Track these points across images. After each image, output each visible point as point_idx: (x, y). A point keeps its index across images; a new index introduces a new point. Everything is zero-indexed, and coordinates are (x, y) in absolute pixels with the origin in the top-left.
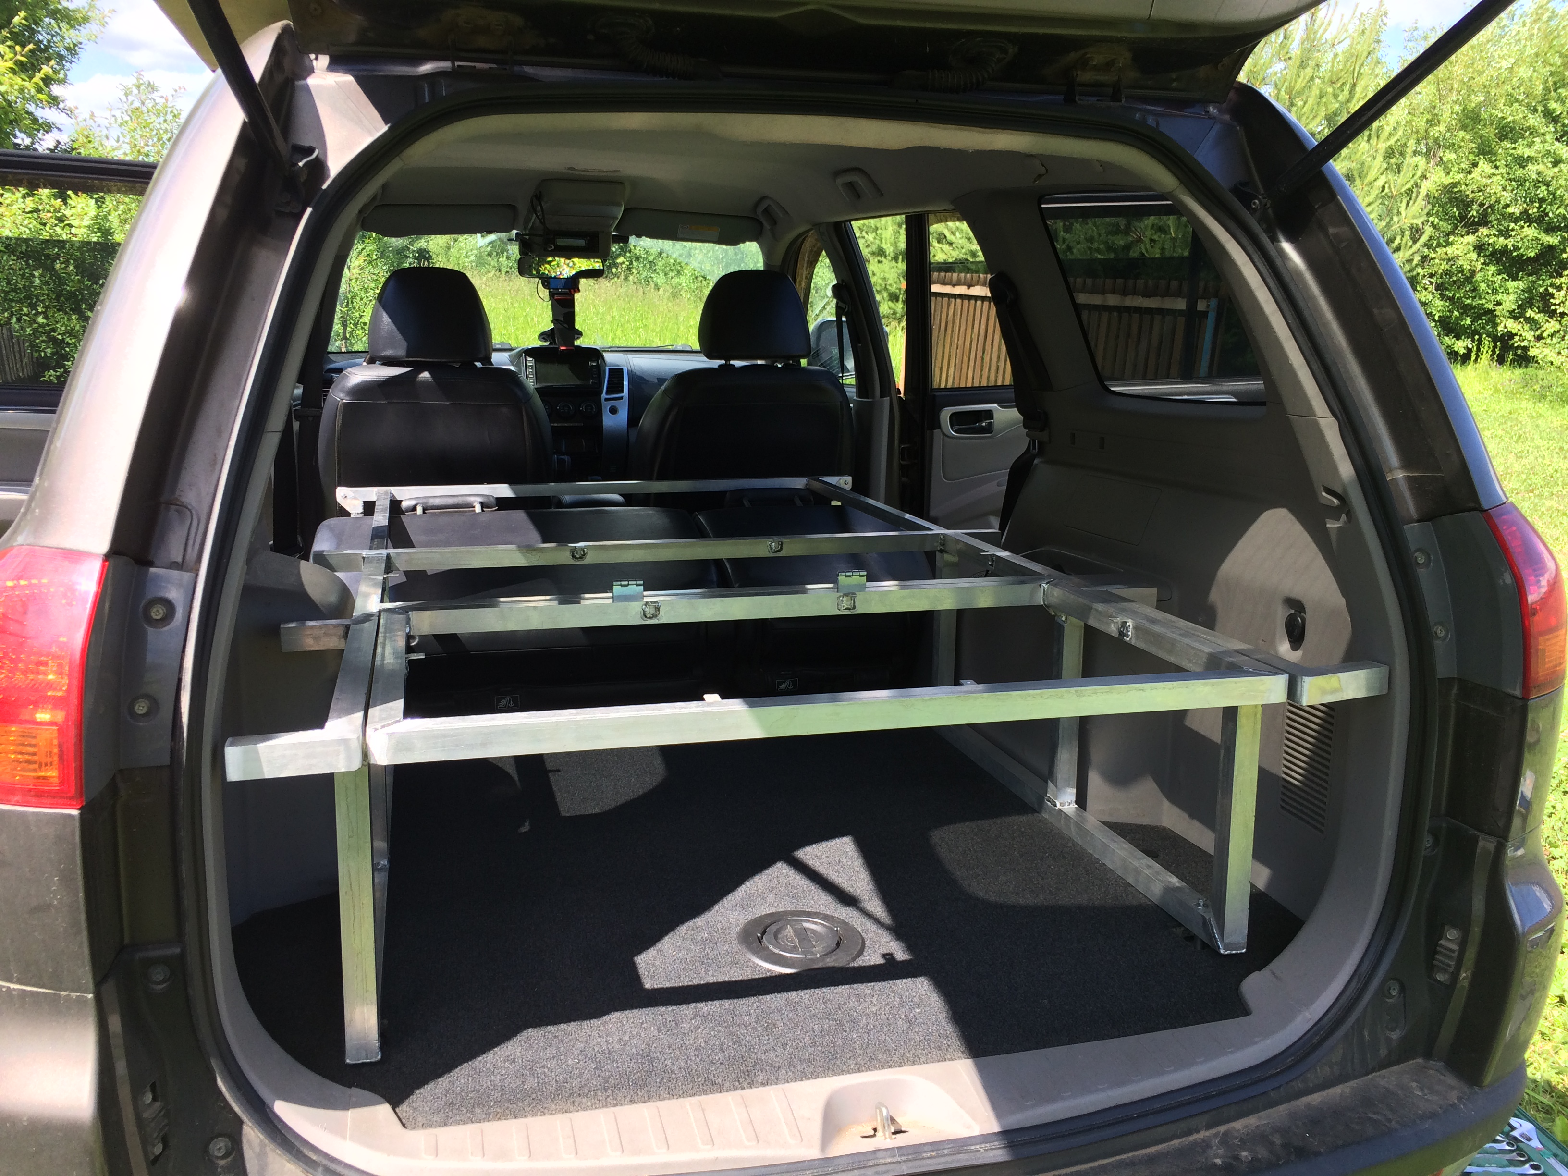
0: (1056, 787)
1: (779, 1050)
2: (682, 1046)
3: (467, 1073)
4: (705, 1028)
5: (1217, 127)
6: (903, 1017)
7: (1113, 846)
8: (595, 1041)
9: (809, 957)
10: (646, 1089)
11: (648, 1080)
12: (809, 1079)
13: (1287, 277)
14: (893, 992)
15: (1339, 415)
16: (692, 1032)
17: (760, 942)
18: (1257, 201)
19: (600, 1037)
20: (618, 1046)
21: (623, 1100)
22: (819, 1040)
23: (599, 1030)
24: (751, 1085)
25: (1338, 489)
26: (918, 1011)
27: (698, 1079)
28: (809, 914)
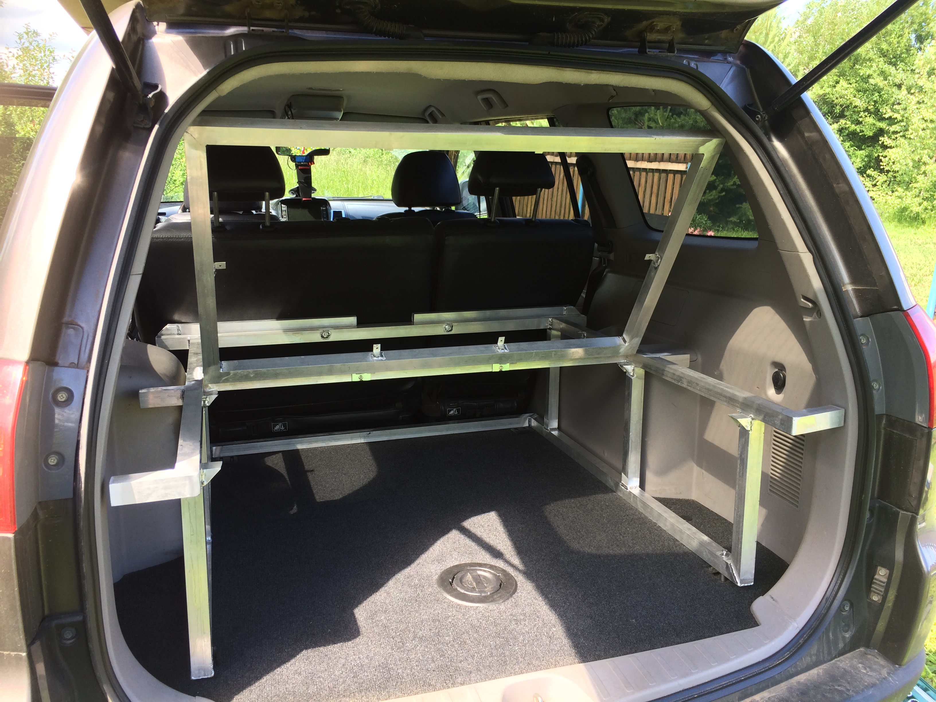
0: (627, 477)
1: (470, 660)
2: (407, 660)
3: (270, 683)
4: (421, 646)
5: (733, 69)
6: (546, 634)
7: (665, 515)
8: (351, 658)
9: (483, 595)
10: (386, 690)
11: (388, 684)
12: (490, 679)
13: (779, 163)
14: (538, 617)
15: (813, 251)
16: (413, 649)
17: (451, 585)
18: (759, 116)
19: (354, 655)
20: (367, 661)
21: (372, 698)
22: (494, 652)
23: (354, 650)
24: (454, 684)
25: (810, 296)
26: (554, 629)
27: (419, 682)
28: (480, 565)
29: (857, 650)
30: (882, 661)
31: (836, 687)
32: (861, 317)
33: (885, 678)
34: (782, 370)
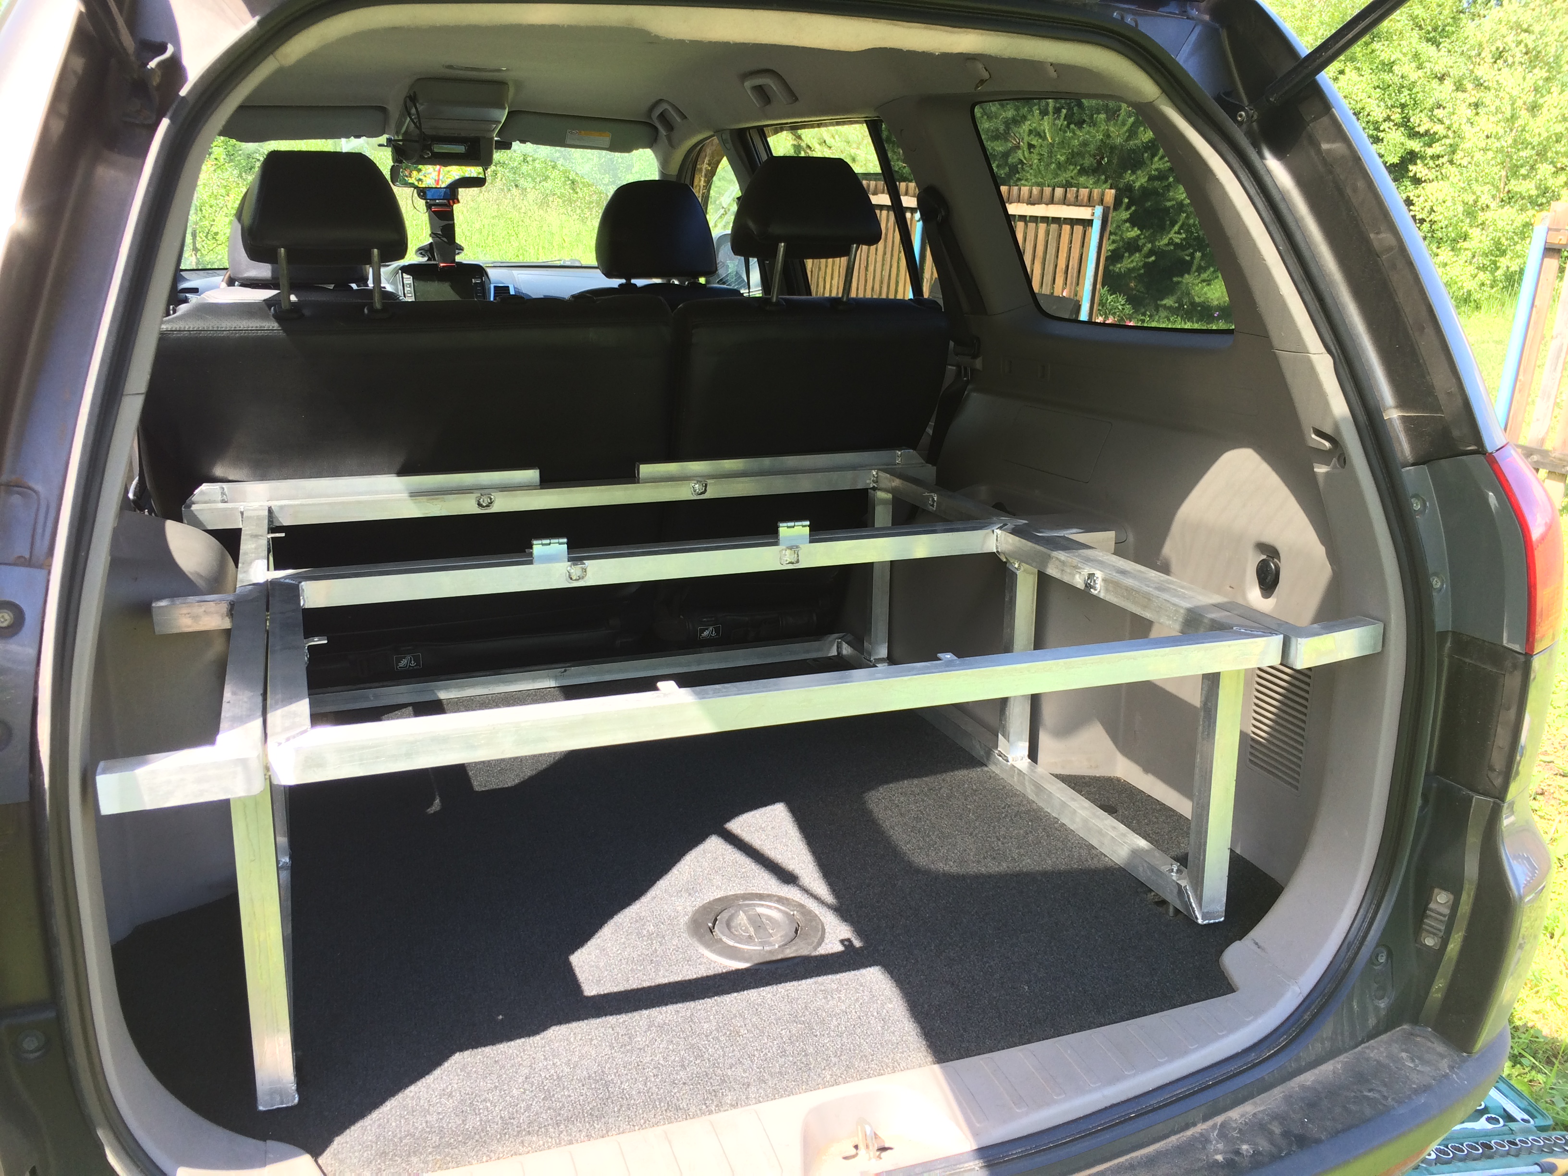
0: (1008, 741)
1: (747, 1062)
2: (638, 1065)
3: (398, 1113)
4: (662, 1041)
5: (1197, 30)
6: (875, 1014)
7: (1074, 805)
8: (540, 1064)
9: (767, 948)
10: (603, 1120)
11: (604, 1110)
12: (782, 1096)
13: (1277, 197)
14: (861, 986)
15: (1334, 351)
16: (648, 1047)
17: (712, 932)
18: (1243, 113)
19: (546, 1059)
20: (567, 1070)
21: (578, 1135)
22: (789, 1049)
23: (544, 1051)
24: (719, 1106)
25: (1328, 430)
26: (890, 1006)
27: (660, 1104)
28: (761, 897)
29: (1398, 1029)
30: (1440, 1048)
31: (1366, 1093)
32: (1413, 465)
33: (1446, 1076)
34: (1273, 558)
